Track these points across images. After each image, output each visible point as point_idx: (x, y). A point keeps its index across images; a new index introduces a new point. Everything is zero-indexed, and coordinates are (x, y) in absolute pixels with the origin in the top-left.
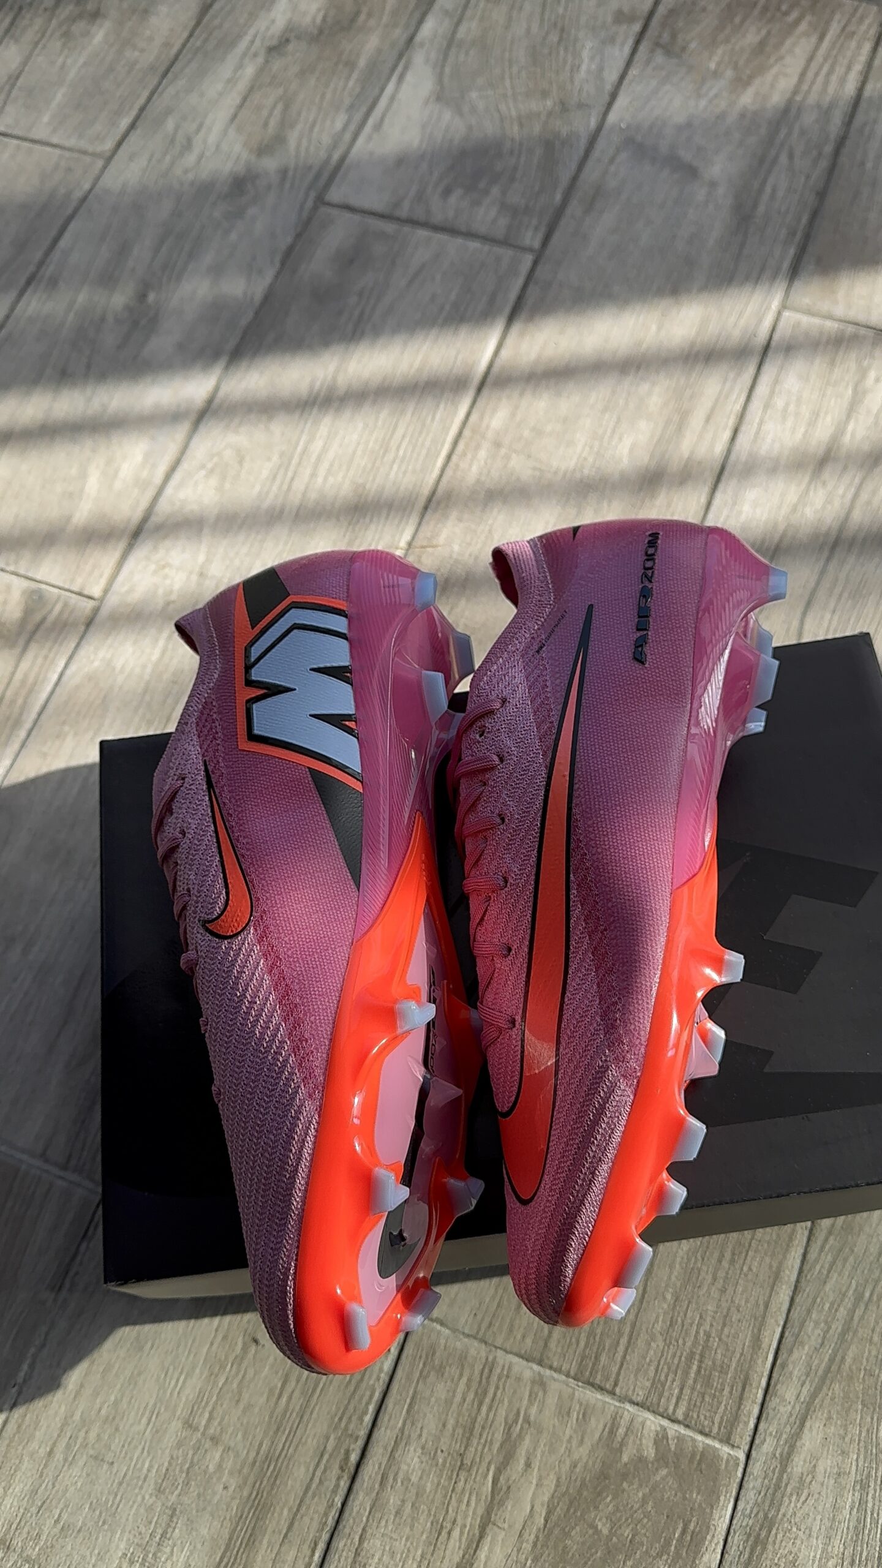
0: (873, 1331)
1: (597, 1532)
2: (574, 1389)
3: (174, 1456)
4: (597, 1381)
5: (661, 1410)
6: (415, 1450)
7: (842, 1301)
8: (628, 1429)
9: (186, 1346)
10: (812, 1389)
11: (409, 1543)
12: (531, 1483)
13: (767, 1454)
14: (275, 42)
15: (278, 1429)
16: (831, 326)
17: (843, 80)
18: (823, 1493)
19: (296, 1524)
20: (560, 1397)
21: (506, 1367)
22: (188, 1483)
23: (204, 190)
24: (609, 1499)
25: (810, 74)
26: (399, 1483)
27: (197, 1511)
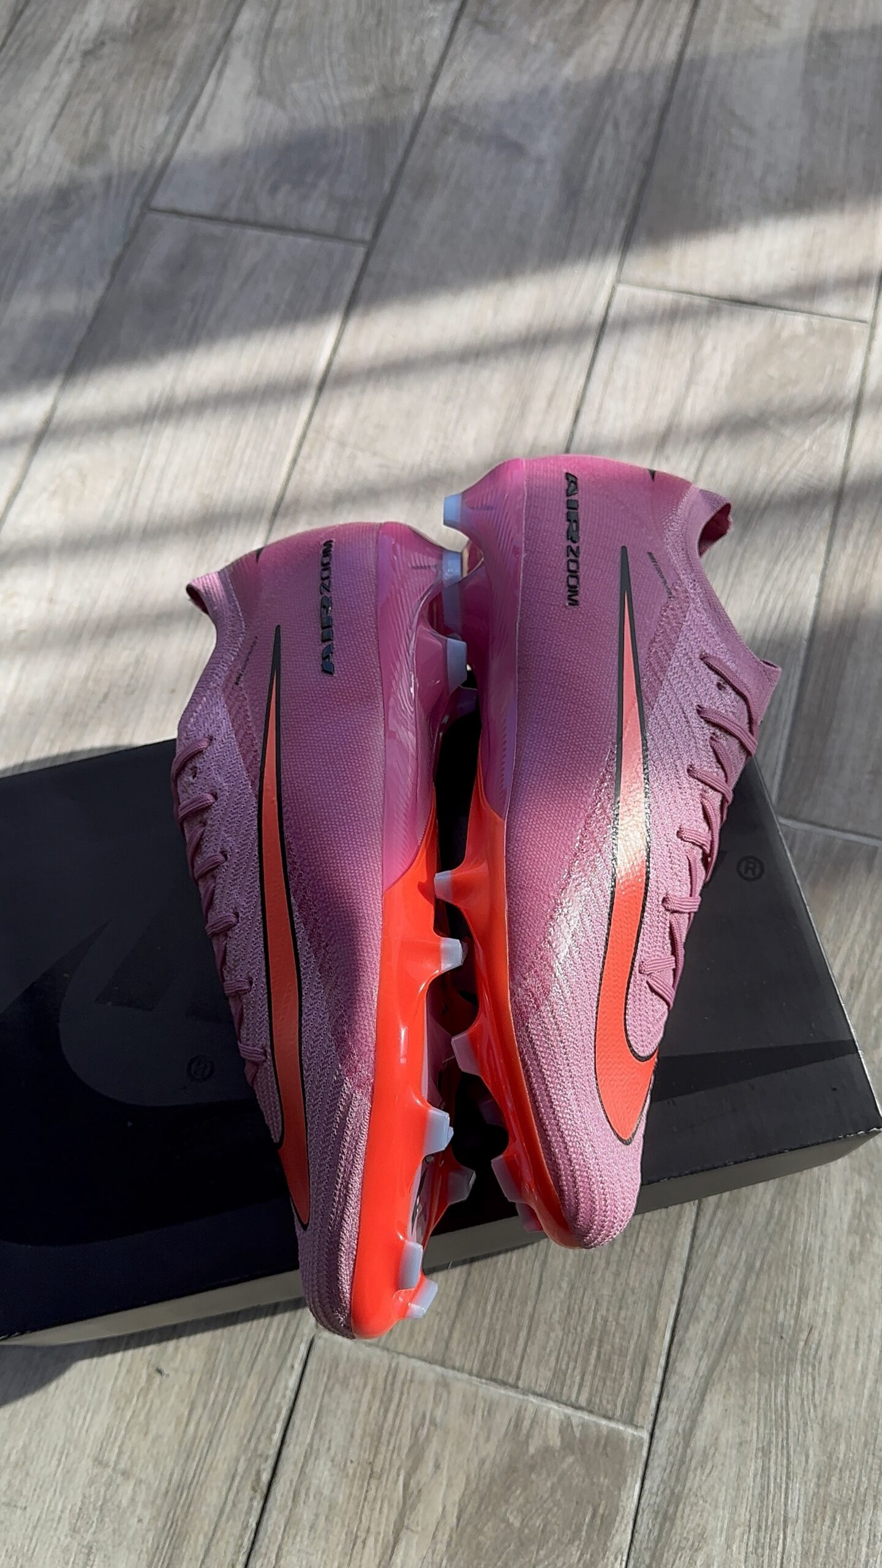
0: (765, 1299)
1: (509, 1525)
2: (478, 1386)
3: (87, 1495)
4: (500, 1377)
5: (564, 1398)
6: (325, 1464)
7: (734, 1272)
8: (532, 1422)
9: (90, 1383)
10: (710, 1363)
11: (325, 1557)
12: (441, 1484)
13: (670, 1430)
14: (90, 46)
15: (188, 1457)
16: (667, 298)
17: (663, 45)
18: (727, 1463)
19: (213, 1549)
20: (464, 1396)
21: (410, 1372)
22: (102, 1521)
23: (28, 205)
24: (518, 1492)
25: (630, 41)
26: (312, 1498)
27: (114, 1547)
